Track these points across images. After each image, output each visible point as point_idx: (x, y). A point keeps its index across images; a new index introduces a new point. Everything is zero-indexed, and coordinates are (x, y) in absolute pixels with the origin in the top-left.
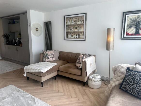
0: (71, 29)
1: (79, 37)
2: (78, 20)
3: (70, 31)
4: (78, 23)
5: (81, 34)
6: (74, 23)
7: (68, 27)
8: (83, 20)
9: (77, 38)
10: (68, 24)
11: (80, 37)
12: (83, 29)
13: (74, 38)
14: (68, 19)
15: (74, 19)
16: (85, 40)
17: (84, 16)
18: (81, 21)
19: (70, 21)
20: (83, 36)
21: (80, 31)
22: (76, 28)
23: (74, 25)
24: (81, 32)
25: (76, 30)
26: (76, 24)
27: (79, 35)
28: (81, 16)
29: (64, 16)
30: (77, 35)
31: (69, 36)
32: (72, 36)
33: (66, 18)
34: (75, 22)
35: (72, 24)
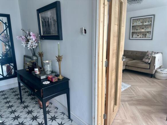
0: (137, 30)
1: (145, 37)
2: (145, 21)
3: (136, 31)
4: (145, 24)
5: (148, 34)
6: (141, 24)
7: (134, 27)
8: (151, 21)
9: (143, 37)
10: (134, 25)
11: (147, 36)
12: (151, 29)
13: (141, 37)
14: (134, 20)
15: (141, 21)
16: (152, 39)
17: (152, 17)
18: (148, 22)
19: (136, 22)
20: (150, 35)
21: (147, 30)
22: (143, 28)
23: (140, 26)
24: (148, 32)
25: (143, 30)
26: (143, 24)
27: (146, 35)
28: (149, 18)
29: (131, 18)
30: (143, 35)
31: (135, 36)
32: (138, 36)
33: (133, 20)
34: (142, 22)
35: (139, 25)
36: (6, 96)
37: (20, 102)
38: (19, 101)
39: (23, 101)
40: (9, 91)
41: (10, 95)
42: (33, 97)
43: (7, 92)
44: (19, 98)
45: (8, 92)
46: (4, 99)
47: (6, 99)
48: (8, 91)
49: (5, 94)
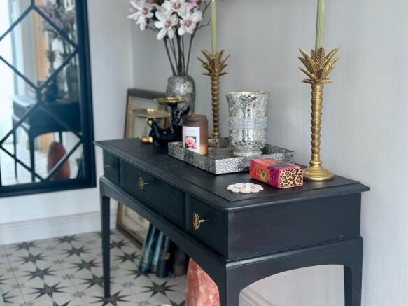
36: (41, 265)
37: (102, 295)
38: (98, 291)
39: (113, 292)
40: (54, 244)
41: (59, 262)
42: (160, 282)
43: (47, 249)
44: (95, 277)
45: (50, 249)
46: (34, 275)
47: (42, 277)
48: (52, 245)
49: (38, 257)
